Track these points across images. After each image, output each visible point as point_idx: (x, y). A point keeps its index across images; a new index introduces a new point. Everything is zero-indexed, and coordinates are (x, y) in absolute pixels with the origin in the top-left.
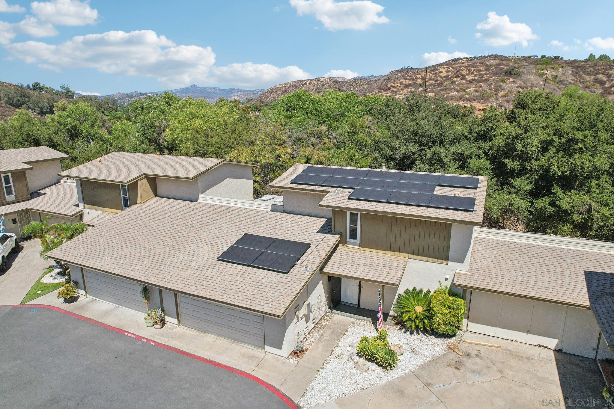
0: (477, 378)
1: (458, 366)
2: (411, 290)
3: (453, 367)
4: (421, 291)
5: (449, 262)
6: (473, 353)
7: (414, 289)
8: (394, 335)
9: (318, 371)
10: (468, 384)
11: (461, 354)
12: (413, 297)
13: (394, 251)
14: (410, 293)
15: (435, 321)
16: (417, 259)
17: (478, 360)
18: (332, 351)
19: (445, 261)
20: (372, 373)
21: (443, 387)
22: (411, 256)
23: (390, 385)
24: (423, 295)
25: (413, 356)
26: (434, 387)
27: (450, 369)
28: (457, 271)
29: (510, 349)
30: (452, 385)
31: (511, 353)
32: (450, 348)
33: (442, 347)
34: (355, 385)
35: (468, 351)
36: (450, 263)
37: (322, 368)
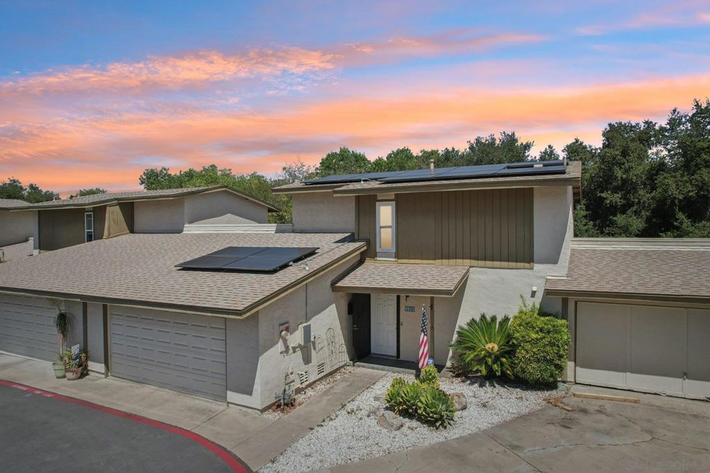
0: (606, 440)
1: (566, 424)
2: (478, 319)
3: (557, 425)
4: (494, 319)
5: (535, 265)
6: (591, 408)
7: (483, 317)
8: (453, 387)
9: (312, 429)
10: (591, 448)
11: (570, 409)
12: (482, 330)
13: (449, 258)
14: (477, 324)
15: (520, 357)
16: (484, 266)
17: (600, 417)
18: (343, 406)
19: (529, 265)
20: (409, 432)
21: (542, 451)
22: (474, 262)
23: (439, 448)
24: (497, 327)
25: (484, 412)
26: (525, 451)
27: (553, 427)
28: (548, 277)
29: (658, 404)
30: (558, 448)
31: (660, 408)
32: (549, 402)
33: (534, 401)
34: (375, 448)
35: (582, 406)
36: (537, 267)
37: (320, 425)
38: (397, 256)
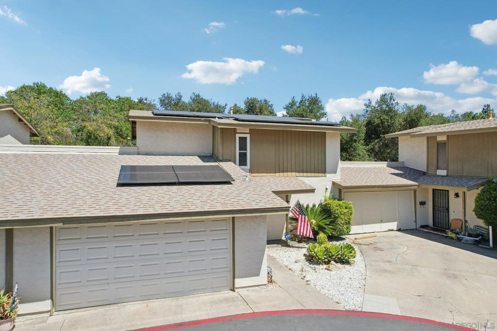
3: (378, 250)
5: (327, 174)
13: (283, 171)
19: (324, 174)
26: (395, 262)
29: (381, 236)
37: (307, 281)
38: (251, 171)
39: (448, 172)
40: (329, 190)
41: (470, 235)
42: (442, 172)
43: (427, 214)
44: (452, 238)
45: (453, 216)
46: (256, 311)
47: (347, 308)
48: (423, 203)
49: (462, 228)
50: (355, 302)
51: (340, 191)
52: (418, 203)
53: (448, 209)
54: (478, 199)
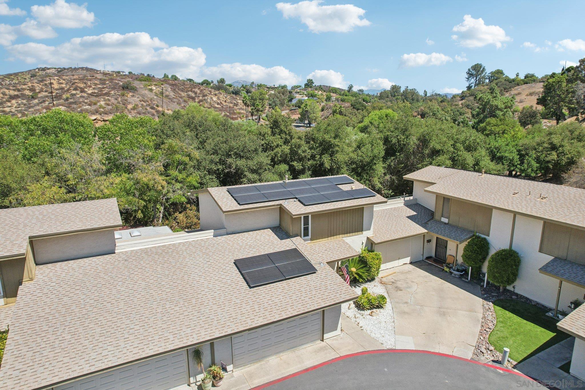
9: (362, 330)
11: (390, 284)
13: (333, 236)
16: (347, 236)
21: (412, 300)
26: (410, 302)
30: (412, 297)
32: (383, 284)
36: (364, 232)
37: (361, 327)
38: (311, 239)
39: (449, 220)
40: (364, 245)
41: (458, 270)
42: (445, 220)
43: (431, 249)
44: (446, 272)
45: (449, 252)
46: (341, 355)
47: (388, 347)
48: (429, 241)
49: (453, 263)
50: (391, 343)
51: (372, 244)
52: (426, 241)
53: (446, 247)
54: (466, 249)
